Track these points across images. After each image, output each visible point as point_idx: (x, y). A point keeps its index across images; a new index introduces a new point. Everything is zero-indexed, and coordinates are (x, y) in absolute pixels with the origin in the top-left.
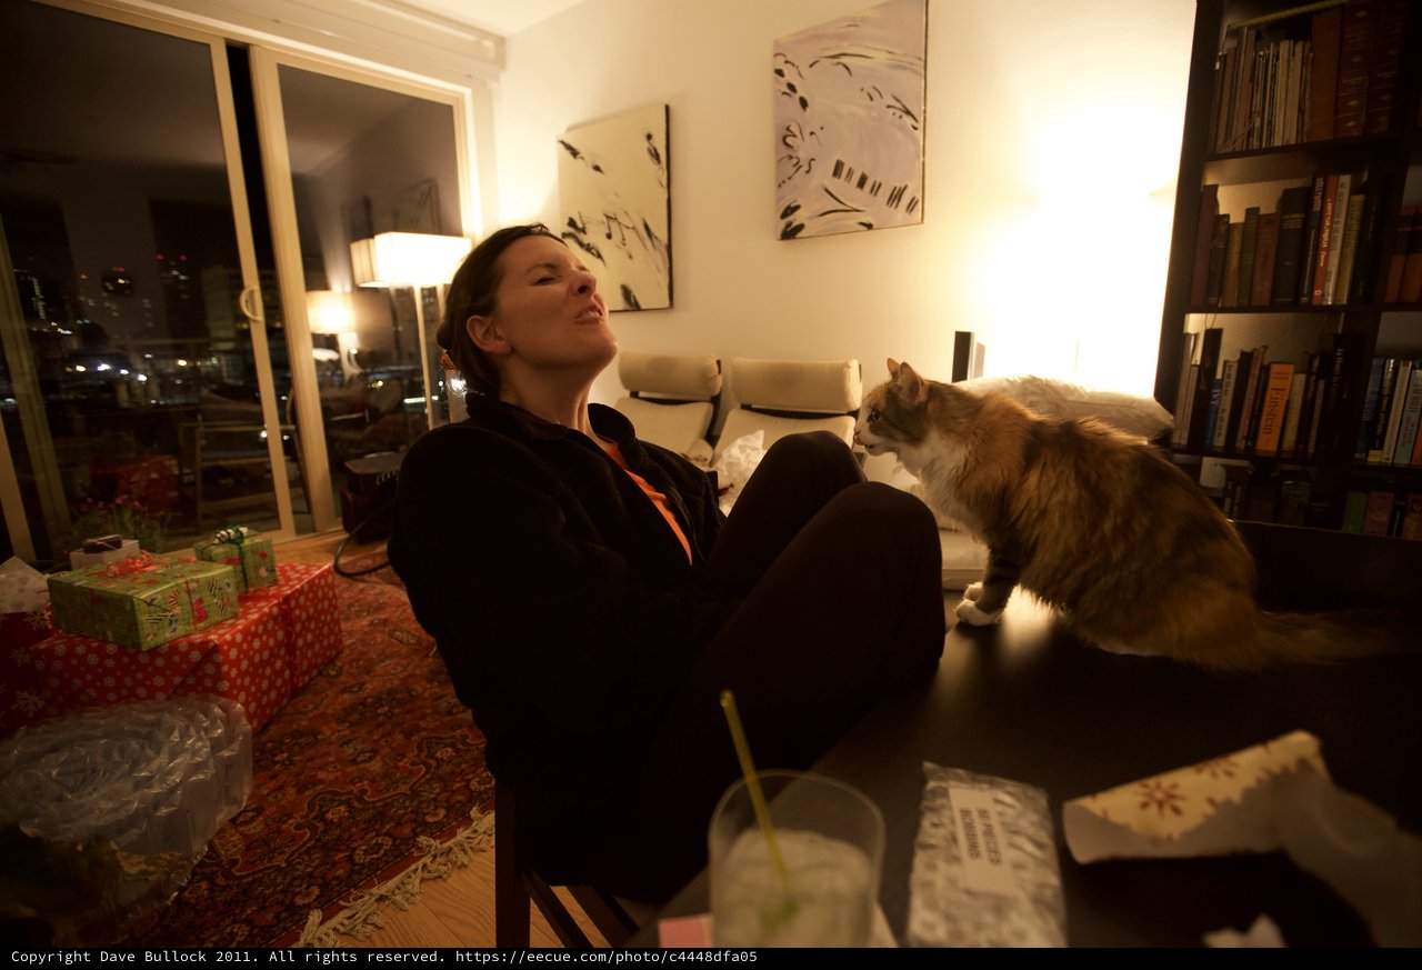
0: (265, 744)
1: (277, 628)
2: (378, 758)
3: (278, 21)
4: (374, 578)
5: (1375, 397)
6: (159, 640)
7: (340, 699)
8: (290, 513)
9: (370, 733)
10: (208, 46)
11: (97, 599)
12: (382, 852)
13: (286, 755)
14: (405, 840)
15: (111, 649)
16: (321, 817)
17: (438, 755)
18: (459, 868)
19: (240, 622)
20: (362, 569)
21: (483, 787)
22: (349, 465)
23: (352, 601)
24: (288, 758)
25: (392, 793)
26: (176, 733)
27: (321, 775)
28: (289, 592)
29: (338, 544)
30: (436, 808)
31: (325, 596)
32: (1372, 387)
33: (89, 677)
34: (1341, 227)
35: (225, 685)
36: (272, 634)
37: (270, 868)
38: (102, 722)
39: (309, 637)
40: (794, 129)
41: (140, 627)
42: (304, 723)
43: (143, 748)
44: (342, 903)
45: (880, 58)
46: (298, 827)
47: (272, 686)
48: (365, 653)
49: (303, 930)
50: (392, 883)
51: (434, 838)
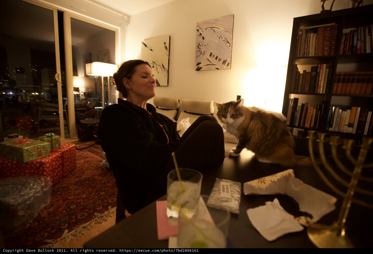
0: (54, 190)
1: (60, 160)
2: (85, 194)
3: (72, 7)
4: (85, 150)
5: (330, 115)
6: (29, 160)
7: (75, 180)
8: (64, 133)
9: (83, 188)
10: (53, 11)
11: (12, 149)
12: (85, 216)
13: (60, 192)
14: (91, 214)
15: (15, 162)
16: (69, 208)
17: (101, 194)
18: (105, 221)
19: (50, 157)
20: (82, 148)
21: (112, 202)
22: (81, 121)
23: (79, 156)
24: (60, 193)
25: (88, 202)
26: (32, 184)
27: (69, 198)
28: (64, 151)
29: (76, 141)
30: (100, 206)
31: (73, 153)
32: (330, 113)
33: (8, 169)
34: (324, 76)
35: (45, 173)
36: (58, 161)
37: (54, 219)
38: (11, 181)
39: (68, 163)
40: (201, 44)
41: (24, 157)
42: (65, 185)
43: (22, 187)
44: (73, 228)
45: (222, 29)
46: (63, 210)
47: (57, 175)
48: (82, 169)
49: (63, 234)
50: (87, 224)
51: (99, 213)
